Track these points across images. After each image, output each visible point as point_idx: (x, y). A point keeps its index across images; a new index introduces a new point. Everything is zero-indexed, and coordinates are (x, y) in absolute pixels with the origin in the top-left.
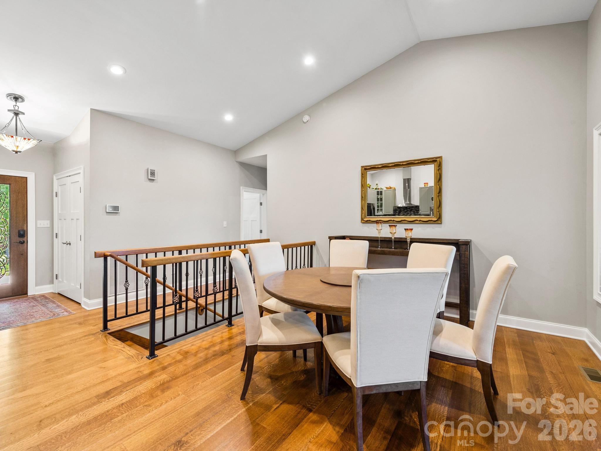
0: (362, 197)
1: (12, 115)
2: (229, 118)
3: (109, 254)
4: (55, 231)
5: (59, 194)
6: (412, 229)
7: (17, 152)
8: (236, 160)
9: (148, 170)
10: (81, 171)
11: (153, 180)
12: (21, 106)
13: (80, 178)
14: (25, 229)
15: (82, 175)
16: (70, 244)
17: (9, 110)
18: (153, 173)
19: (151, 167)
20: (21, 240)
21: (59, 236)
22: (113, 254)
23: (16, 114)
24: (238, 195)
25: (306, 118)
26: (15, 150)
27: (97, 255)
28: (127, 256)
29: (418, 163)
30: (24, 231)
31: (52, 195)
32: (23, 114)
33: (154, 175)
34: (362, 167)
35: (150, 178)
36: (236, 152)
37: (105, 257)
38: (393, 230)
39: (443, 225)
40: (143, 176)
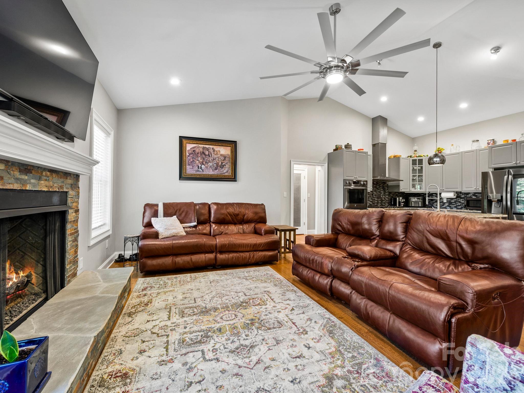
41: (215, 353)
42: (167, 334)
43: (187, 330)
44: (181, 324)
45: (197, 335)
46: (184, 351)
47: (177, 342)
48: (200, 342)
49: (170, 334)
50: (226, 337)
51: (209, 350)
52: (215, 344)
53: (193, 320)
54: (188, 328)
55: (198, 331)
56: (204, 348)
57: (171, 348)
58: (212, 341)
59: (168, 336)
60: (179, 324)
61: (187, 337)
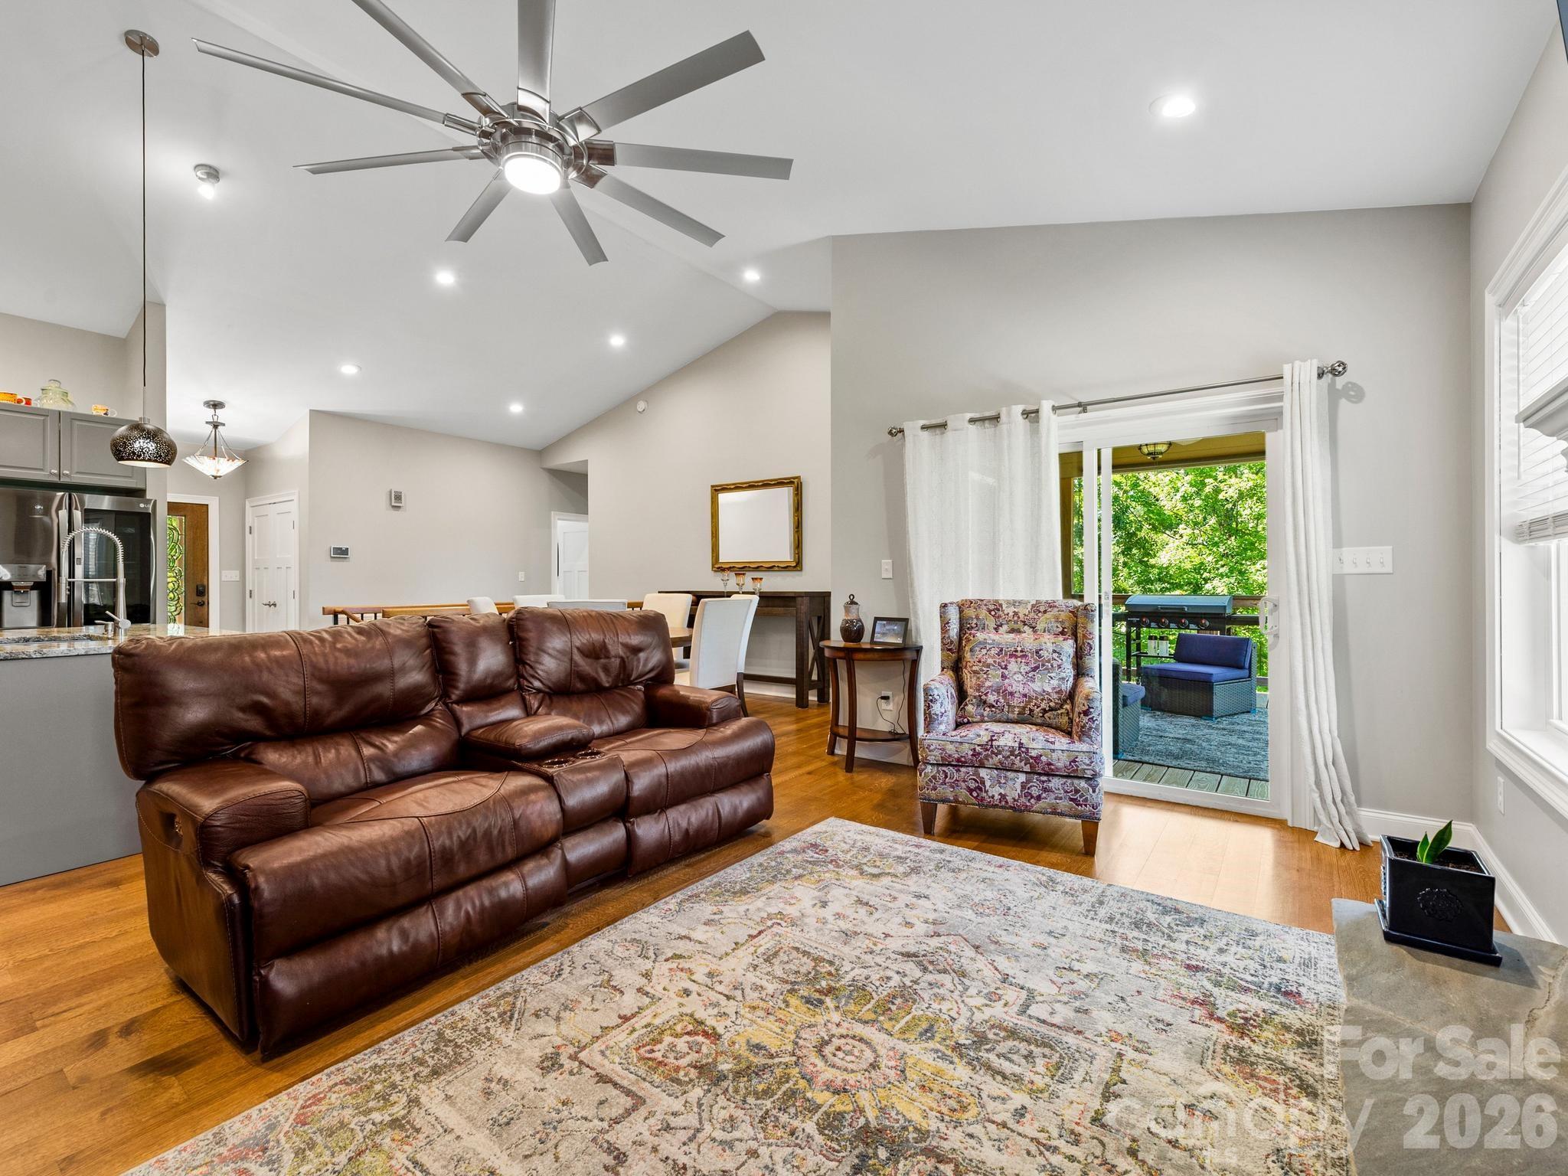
0: (712, 533)
1: (210, 427)
2: (516, 408)
3: (340, 610)
4: (249, 587)
5: (255, 530)
6: (761, 579)
7: (215, 477)
8: (545, 466)
9: (391, 492)
10: (295, 497)
11: (400, 507)
12: (222, 415)
13: (293, 507)
14: (206, 583)
15: (296, 501)
16: (275, 605)
17: (207, 423)
18: (398, 497)
19: (396, 488)
20: (200, 599)
21: (255, 594)
22: (347, 611)
23: (216, 427)
24: (548, 526)
25: (641, 406)
26: (215, 474)
27: (325, 612)
28: (362, 615)
29: (774, 485)
30: (204, 586)
31: (242, 530)
32: (224, 425)
33: (400, 499)
34: (712, 486)
35: (394, 504)
36: (539, 454)
37: (336, 614)
38: (741, 580)
39: (804, 572)
40: (383, 501)
41: (998, 992)
42: (1096, 1130)
43: (1020, 1099)
44: (1025, 1143)
45: (1002, 1061)
46: (1070, 1039)
47: (1078, 1077)
48: (1013, 1033)
49: (1086, 1122)
50: (935, 1006)
51: (1006, 1005)
52: (979, 1009)
53: (971, 1130)
54: (1012, 1105)
55: (988, 1067)
56: (1015, 1015)
57: (1100, 1071)
58: (978, 1017)
59: (1097, 1119)
60: (1033, 1149)
61: (1038, 1074)
